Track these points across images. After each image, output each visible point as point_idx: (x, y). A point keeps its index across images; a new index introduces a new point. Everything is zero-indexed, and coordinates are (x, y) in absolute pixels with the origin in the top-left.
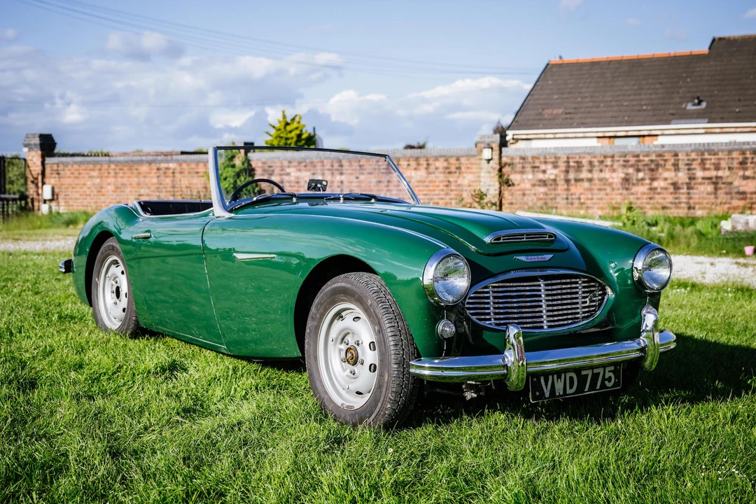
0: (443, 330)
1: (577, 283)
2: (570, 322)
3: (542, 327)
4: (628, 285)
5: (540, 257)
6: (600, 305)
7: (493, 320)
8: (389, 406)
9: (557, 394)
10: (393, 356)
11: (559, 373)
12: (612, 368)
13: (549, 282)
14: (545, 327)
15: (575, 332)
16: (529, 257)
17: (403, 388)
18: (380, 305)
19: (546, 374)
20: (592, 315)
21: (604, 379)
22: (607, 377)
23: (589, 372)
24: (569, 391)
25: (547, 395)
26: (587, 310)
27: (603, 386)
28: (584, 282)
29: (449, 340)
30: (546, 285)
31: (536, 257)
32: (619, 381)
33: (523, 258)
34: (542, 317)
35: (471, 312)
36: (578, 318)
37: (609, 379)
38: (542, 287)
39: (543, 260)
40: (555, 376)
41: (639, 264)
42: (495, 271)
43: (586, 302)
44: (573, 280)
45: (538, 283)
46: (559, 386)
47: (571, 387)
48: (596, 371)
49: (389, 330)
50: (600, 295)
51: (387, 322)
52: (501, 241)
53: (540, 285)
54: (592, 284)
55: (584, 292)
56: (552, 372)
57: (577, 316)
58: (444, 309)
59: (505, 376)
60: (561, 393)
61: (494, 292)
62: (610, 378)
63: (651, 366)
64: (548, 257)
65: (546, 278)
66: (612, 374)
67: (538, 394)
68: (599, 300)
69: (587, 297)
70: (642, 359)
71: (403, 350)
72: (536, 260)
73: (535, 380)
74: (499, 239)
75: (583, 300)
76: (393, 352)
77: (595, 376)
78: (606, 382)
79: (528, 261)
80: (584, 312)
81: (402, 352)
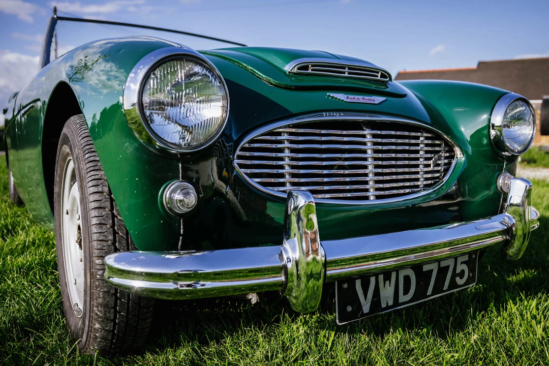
0: (171, 199)
1: (418, 138)
2: (407, 191)
3: (367, 198)
4: (483, 146)
5: (366, 97)
6: (446, 171)
7: (288, 185)
8: (97, 326)
9: (384, 306)
10: (95, 243)
11: (386, 273)
12: (466, 258)
13: (379, 132)
14: (372, 198)
15: (414, 206)
16: (350, 96)
17: (117, 298)
18: (87, 156)
19: (365, 277)
20: (436, 183)
21: (454, 275)
22: (458, 271)
23: (434, 267)
24: (403, 298)
25: (366, 308)
26: (429, 176)
27: (453, 285)
28: (427, 138)
29: (190, 217)
30: (374, 136)
31: (361, 97)
32: (474, 275)
33: (341, 96)
34: (366, 183)
35: (249, 171)
36: (418, 186)
37: (462, 274)
38: (369, 138)
39: (370, 102)
40: (381, 277)
41: (497, 119)
42: (294, 111)
43: (429, 166)
44: (413, 134)
45: (361, 132)
46: (387, 293)
47: (406, 292)
48: (443, 264)
49: (92, 198)
50: (446, 158)
51: (90, 184)
52: (310, 71)
53: (364, 136)
54: (437, 142)
55: (427, 152)
56: (376, 273)
57: (416, 183)
58: (178, 160)
59: (284, 285)
60: (391, 303)
61: (291, 142)
62: (463, 271)
63: (518, 254)
64: (378, 99)
65: (372, 125)
66: (465, 267)
67: (349, 309)
68: (445, 164)
69: (430, 159)
70: (506, 244)
71: (115, 233)
72: (361, 101)
73: (345, 286)
74: (306, 68)
75: (426, 162)
76: (95, 237)
77: (443, 271)
78: (458, 279)
79: (349, 100)
80: (426, 179)
81: (111, 237)
